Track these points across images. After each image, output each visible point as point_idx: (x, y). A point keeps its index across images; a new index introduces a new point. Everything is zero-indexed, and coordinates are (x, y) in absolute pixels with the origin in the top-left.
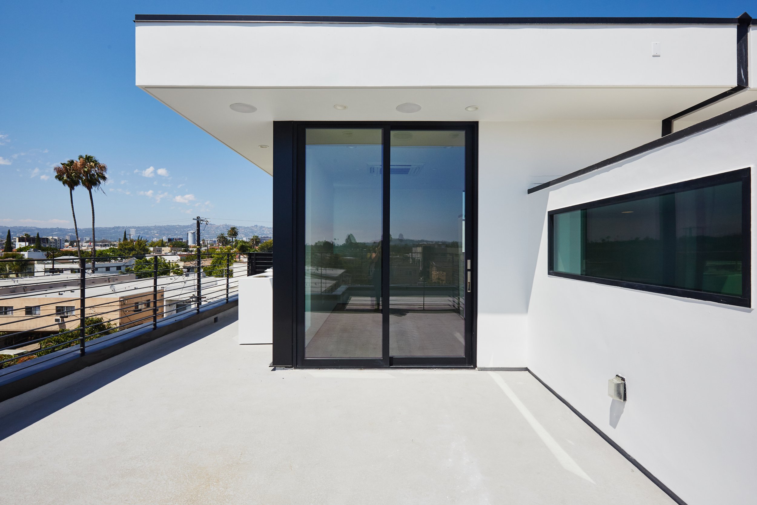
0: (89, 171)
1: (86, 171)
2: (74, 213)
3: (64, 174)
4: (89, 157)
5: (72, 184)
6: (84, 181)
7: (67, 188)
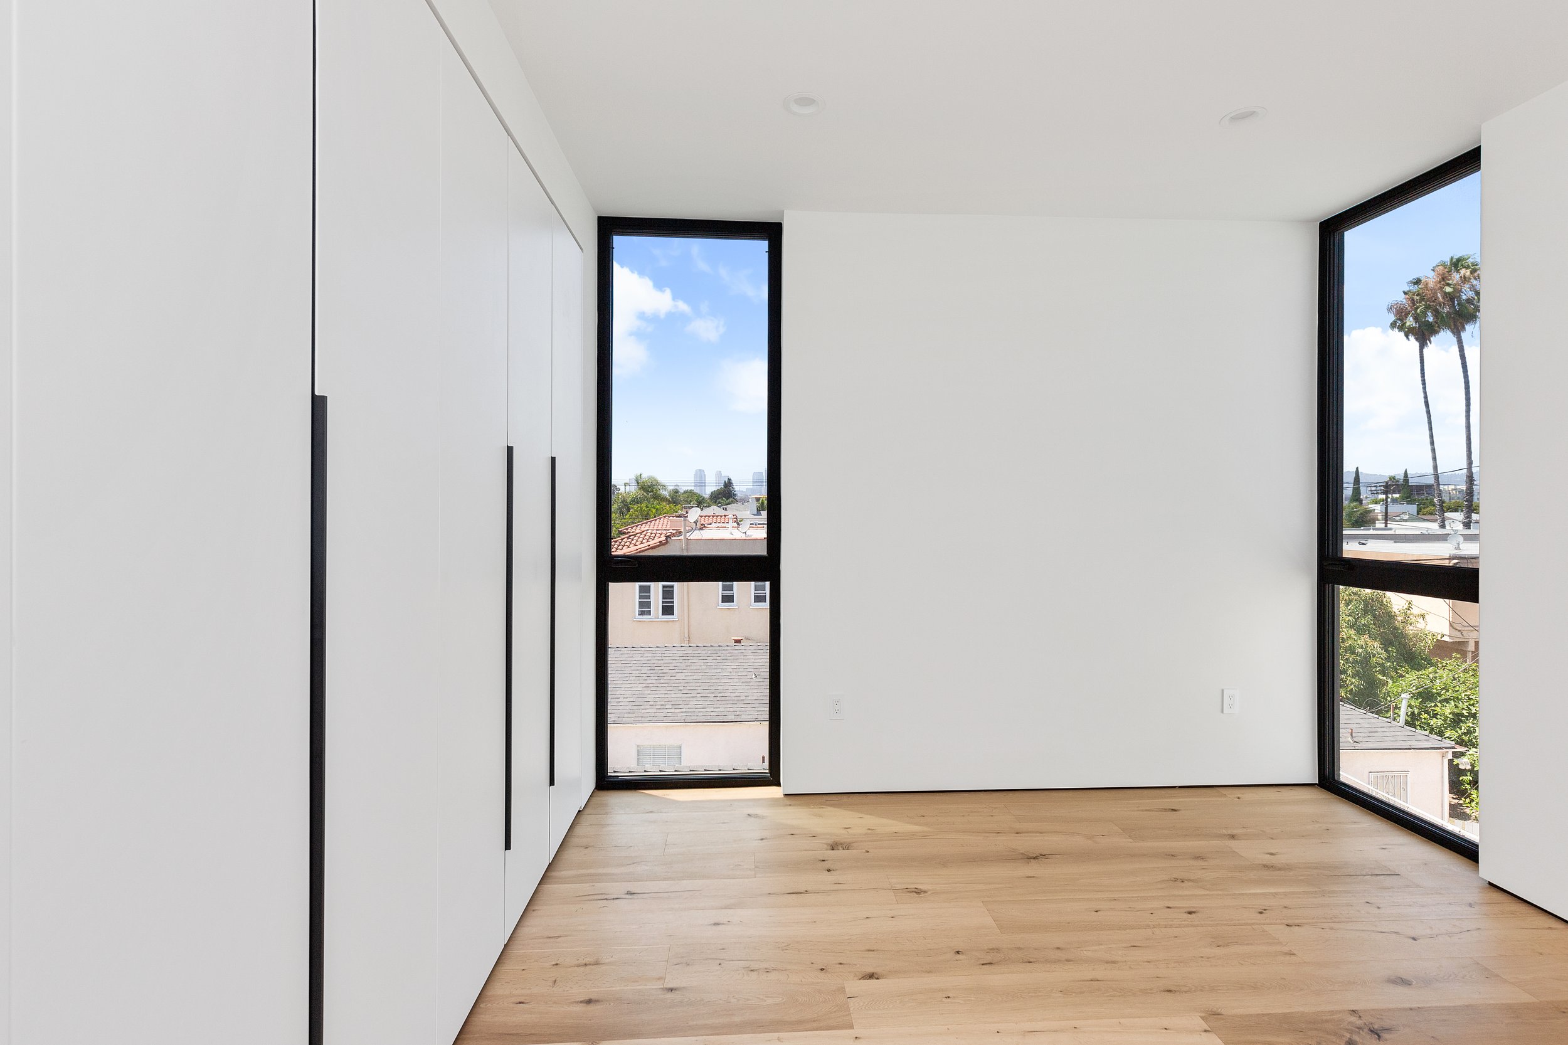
0: (1458, 291)
1: (1449, 293)
2: (1426, 397)
3: (1407, 315)
4: (1459, 260)
5: (1423, 334)
6: (1447, 317)
7: (1413, 343)
